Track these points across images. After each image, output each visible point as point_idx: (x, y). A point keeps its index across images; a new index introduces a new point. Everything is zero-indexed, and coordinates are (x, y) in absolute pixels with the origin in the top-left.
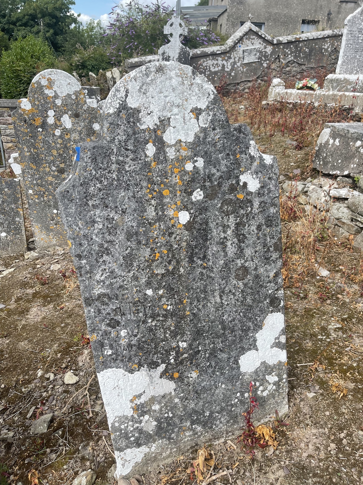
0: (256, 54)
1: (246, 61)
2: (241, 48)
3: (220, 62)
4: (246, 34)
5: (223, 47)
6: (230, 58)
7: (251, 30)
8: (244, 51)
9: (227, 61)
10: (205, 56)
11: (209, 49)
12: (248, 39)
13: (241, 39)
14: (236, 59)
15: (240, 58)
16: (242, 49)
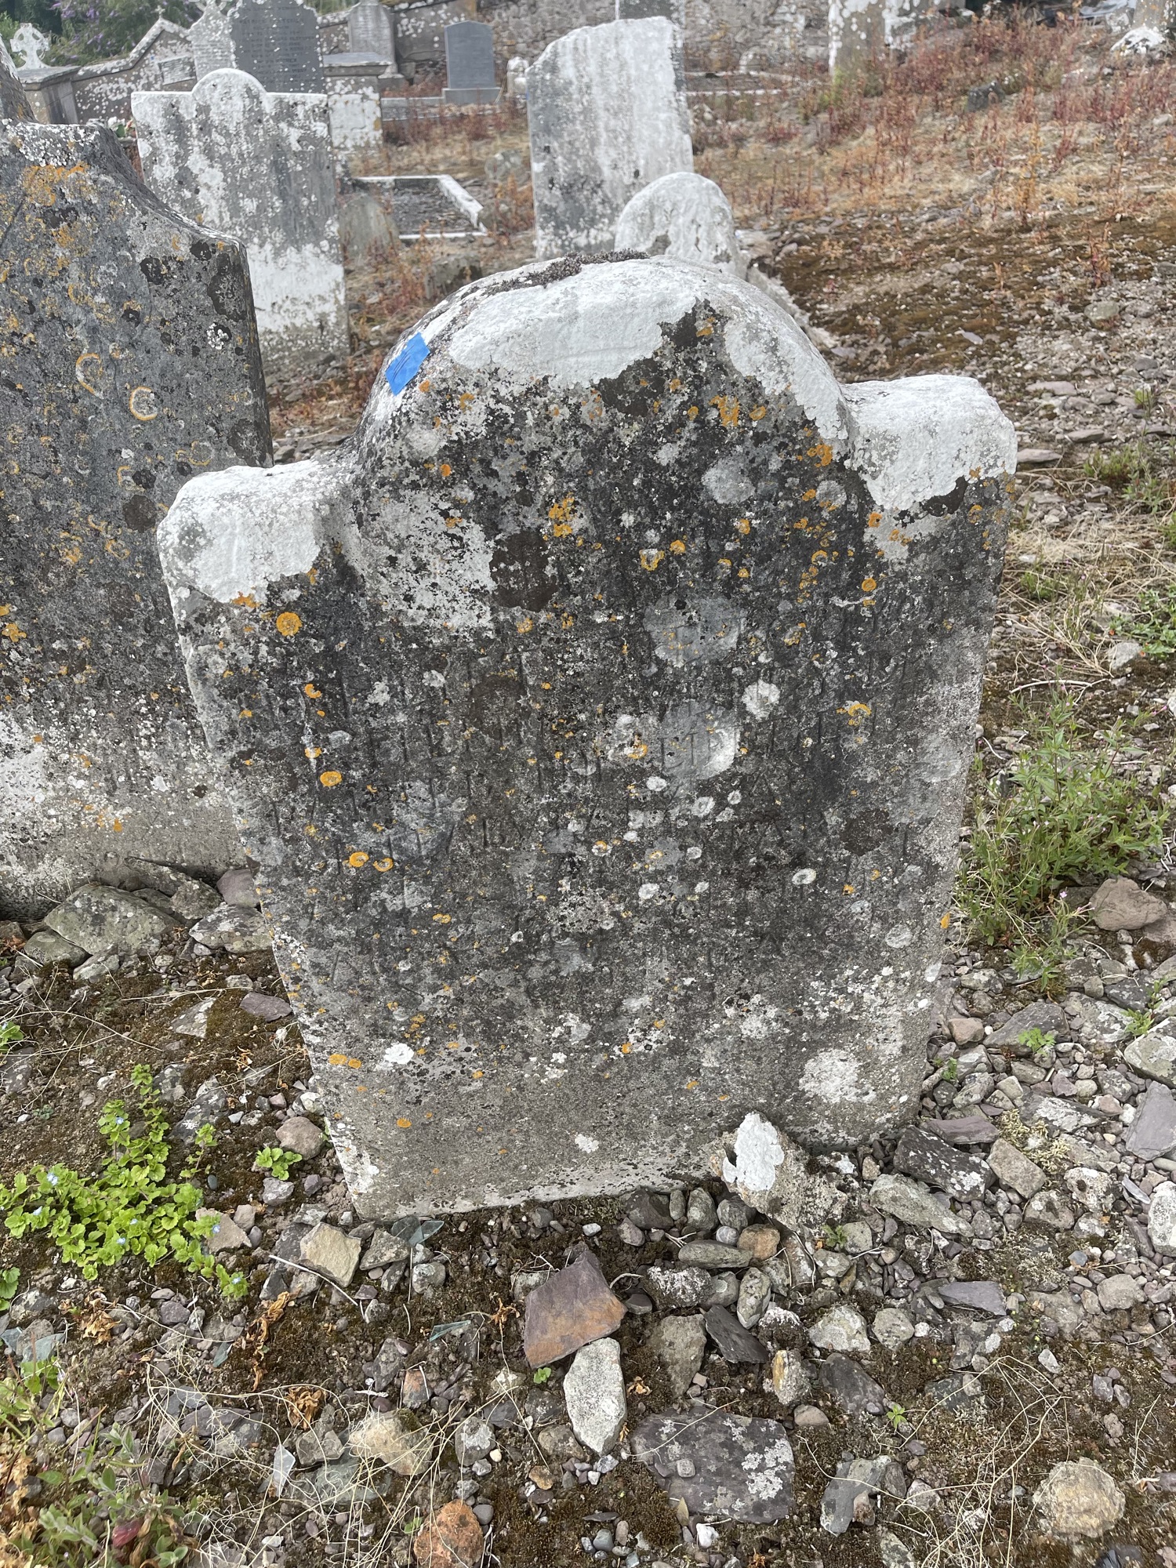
0: (183, 69)
1: (168, 81)
2: (154, 60)
3: (123, 86)
4: (158, 38)
5: (123, 62)
6: (138, 77)
7: (163, 31)
8: (160, 66)
9: (134, 82)
10: (93, 76)
11: (98, 68)
12: (166, 45)
13: (150, 47)
14: (152, 79)
15: (156, 77)
16: (156, 62)
